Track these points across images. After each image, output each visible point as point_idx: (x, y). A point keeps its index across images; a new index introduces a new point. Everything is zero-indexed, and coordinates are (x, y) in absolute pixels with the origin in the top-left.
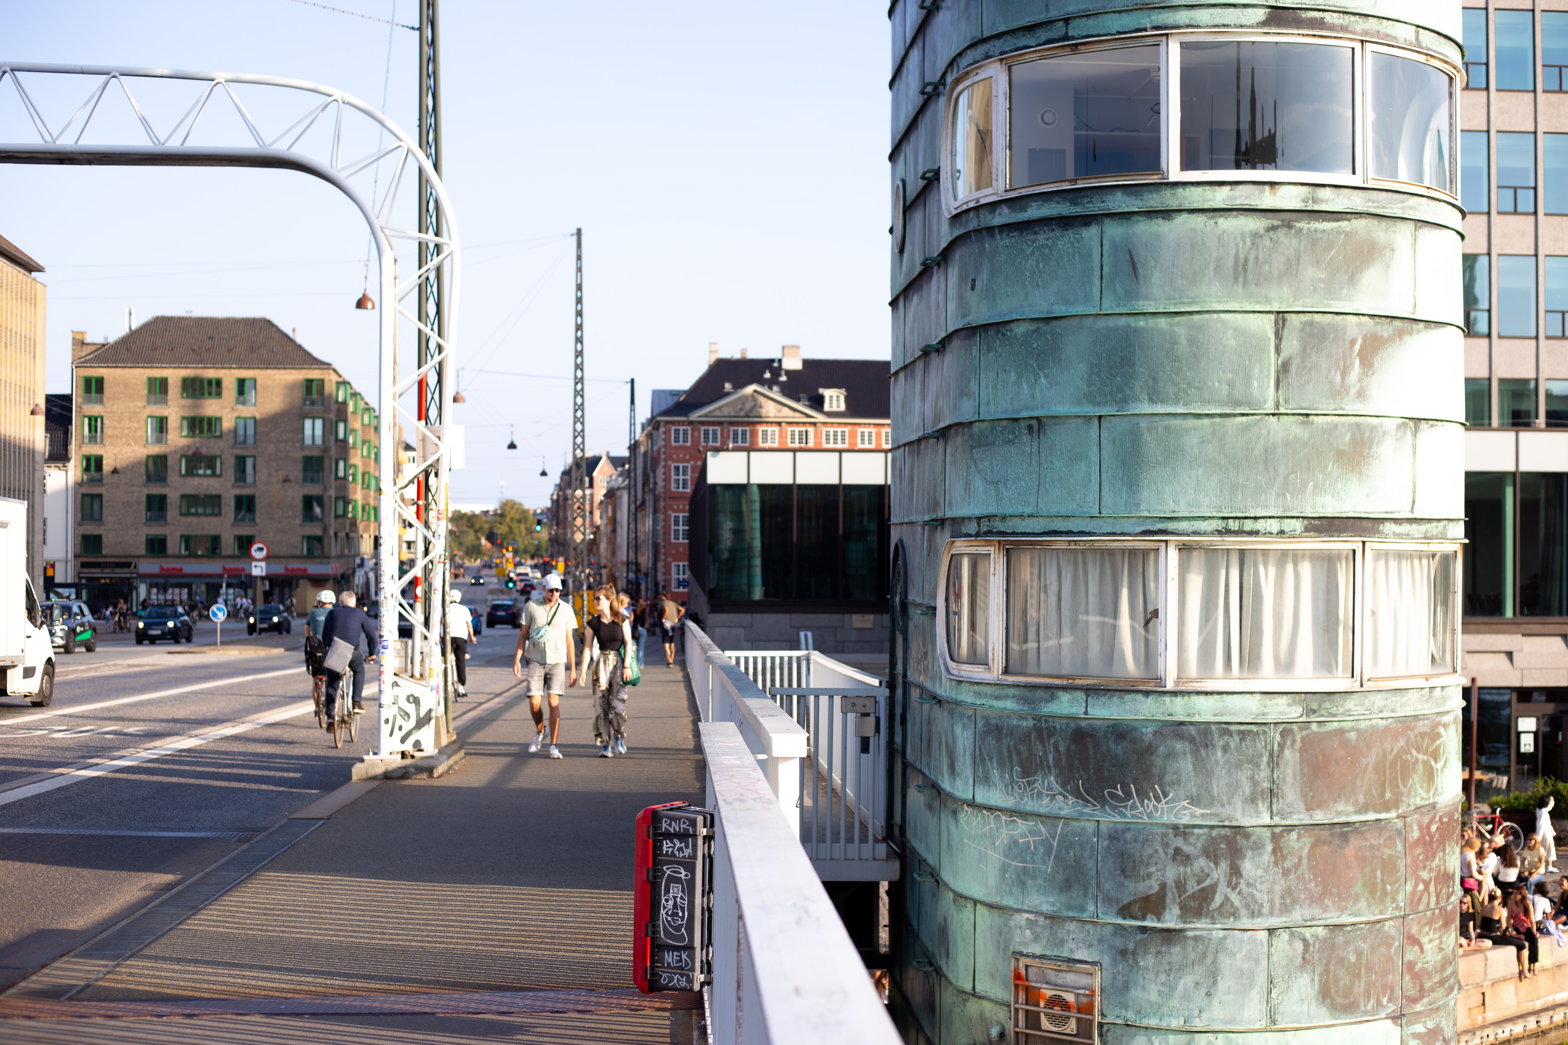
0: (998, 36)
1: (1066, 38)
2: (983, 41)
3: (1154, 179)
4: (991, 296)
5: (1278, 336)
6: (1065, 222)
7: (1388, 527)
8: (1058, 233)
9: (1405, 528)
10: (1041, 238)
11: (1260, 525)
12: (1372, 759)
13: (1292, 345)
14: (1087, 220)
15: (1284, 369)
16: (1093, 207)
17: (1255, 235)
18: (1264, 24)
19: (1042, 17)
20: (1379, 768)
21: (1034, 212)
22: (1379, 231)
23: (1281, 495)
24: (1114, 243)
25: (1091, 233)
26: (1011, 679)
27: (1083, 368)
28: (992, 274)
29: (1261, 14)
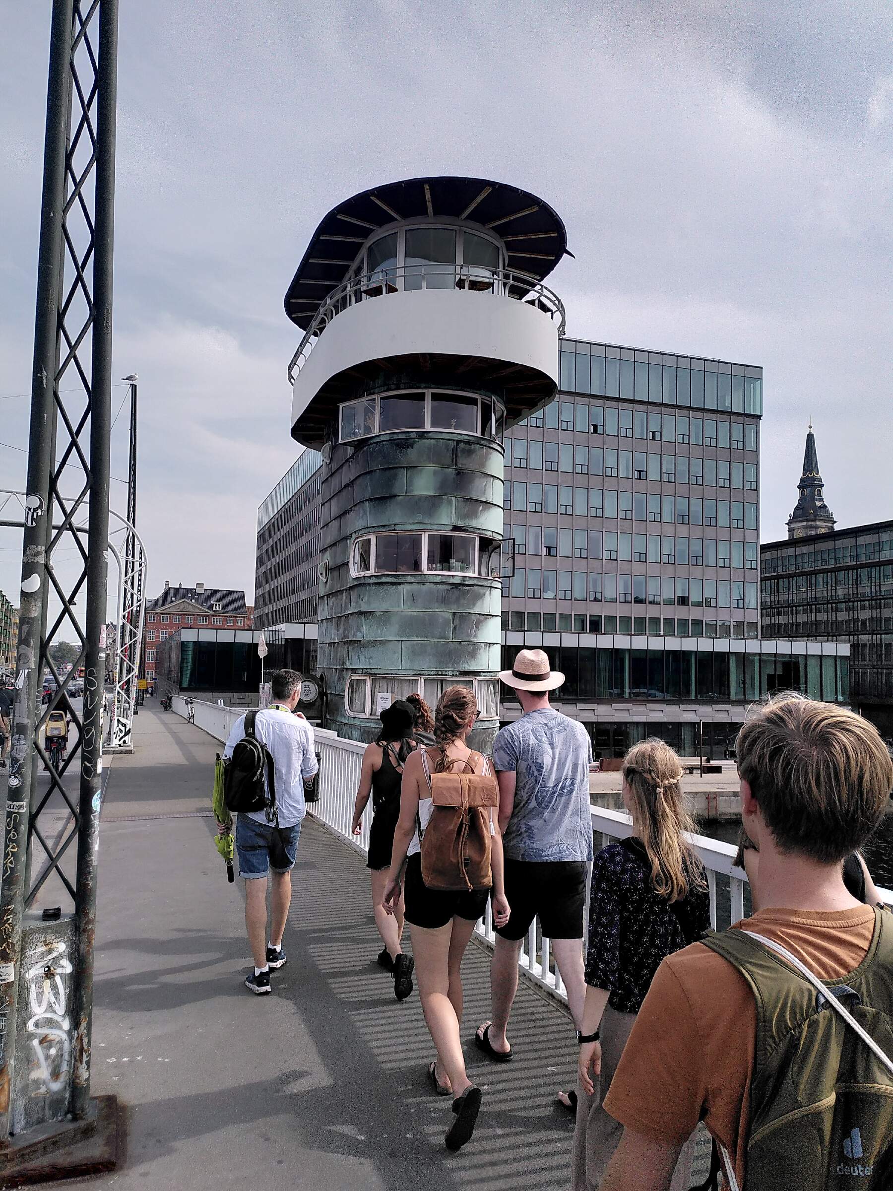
0: (373, 527)
1: (395, 530)
2: (368, 528)
3: (420, 573)
4: (369, 603)
5: (453, 620)
6: (393, 584)
7: (482, 674)
8: (391, 586)
9: (486, 674)
10: (385, 587)
11: (447, 673)
12: (477, 740)
13: (457, 621)
14: (400, 583)
15: (455, 628)
16: (402, 579)
17: (448, 590)
18: (451, 530)
19: (387, 523)
20: (478, 743)
21: (383, 580)
22: (481, 590)
23: (453, 664)
24: (407, 590)
25: (401, 587)
26: (372, 717)
27: (397, 626)
28: (369, 596)
29: (451, 528)
